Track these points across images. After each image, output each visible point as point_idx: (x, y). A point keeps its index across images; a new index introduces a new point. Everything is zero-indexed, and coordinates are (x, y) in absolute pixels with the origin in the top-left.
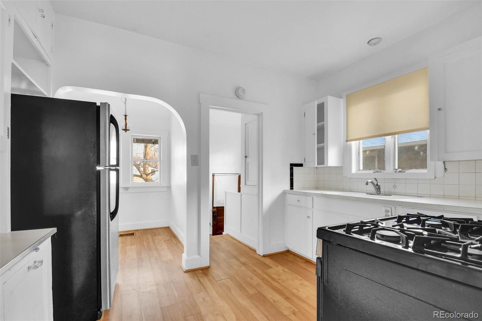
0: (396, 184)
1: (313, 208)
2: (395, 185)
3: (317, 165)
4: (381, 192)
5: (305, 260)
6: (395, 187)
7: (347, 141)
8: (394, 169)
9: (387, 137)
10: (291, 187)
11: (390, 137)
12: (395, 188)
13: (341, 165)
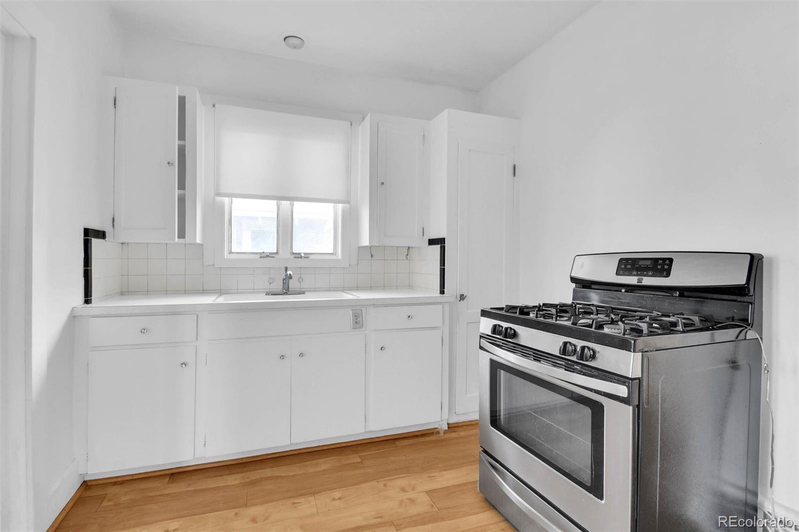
0: (302, 275)
1: (197, 339)
2: (301, 277)
3: (178, 238)
4: (290, 289)
5: (166, 475)
6: (301, 280)
7: (218, 194)
8: (291, 253)
9: (282, 201)
10: (85, 297)
11: (288, 203)
12: (300, 282)
13: (202, 243)
